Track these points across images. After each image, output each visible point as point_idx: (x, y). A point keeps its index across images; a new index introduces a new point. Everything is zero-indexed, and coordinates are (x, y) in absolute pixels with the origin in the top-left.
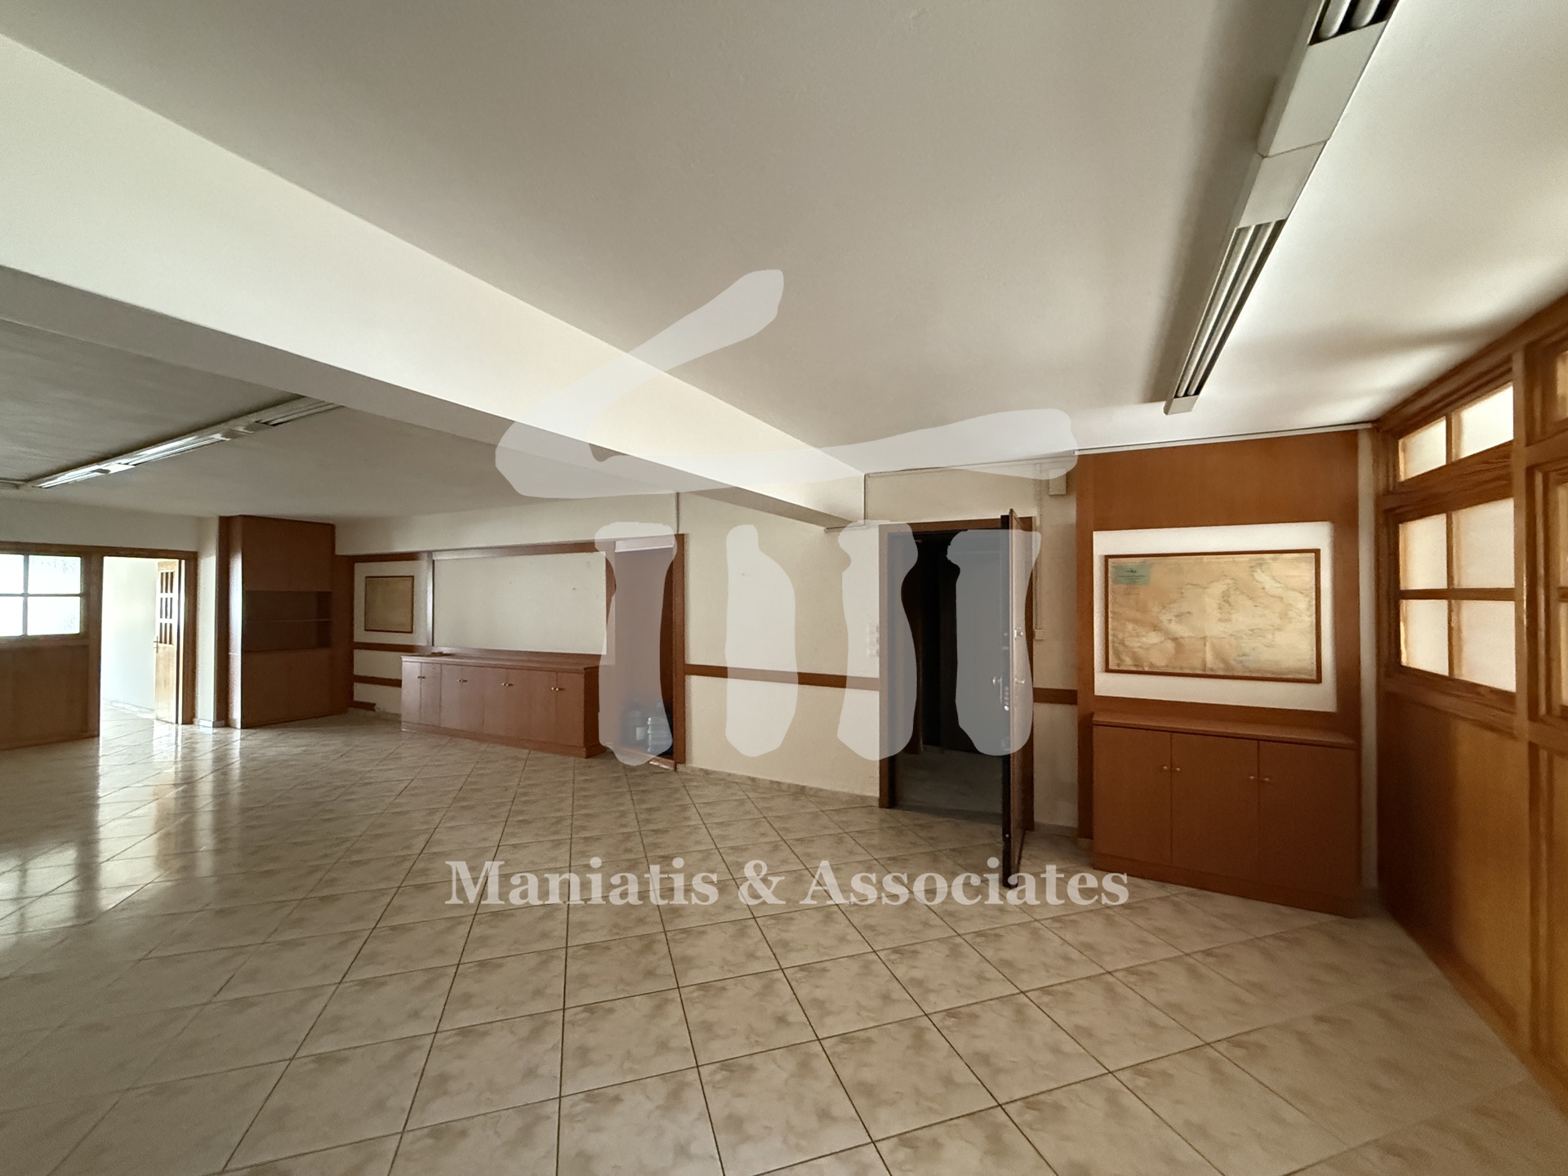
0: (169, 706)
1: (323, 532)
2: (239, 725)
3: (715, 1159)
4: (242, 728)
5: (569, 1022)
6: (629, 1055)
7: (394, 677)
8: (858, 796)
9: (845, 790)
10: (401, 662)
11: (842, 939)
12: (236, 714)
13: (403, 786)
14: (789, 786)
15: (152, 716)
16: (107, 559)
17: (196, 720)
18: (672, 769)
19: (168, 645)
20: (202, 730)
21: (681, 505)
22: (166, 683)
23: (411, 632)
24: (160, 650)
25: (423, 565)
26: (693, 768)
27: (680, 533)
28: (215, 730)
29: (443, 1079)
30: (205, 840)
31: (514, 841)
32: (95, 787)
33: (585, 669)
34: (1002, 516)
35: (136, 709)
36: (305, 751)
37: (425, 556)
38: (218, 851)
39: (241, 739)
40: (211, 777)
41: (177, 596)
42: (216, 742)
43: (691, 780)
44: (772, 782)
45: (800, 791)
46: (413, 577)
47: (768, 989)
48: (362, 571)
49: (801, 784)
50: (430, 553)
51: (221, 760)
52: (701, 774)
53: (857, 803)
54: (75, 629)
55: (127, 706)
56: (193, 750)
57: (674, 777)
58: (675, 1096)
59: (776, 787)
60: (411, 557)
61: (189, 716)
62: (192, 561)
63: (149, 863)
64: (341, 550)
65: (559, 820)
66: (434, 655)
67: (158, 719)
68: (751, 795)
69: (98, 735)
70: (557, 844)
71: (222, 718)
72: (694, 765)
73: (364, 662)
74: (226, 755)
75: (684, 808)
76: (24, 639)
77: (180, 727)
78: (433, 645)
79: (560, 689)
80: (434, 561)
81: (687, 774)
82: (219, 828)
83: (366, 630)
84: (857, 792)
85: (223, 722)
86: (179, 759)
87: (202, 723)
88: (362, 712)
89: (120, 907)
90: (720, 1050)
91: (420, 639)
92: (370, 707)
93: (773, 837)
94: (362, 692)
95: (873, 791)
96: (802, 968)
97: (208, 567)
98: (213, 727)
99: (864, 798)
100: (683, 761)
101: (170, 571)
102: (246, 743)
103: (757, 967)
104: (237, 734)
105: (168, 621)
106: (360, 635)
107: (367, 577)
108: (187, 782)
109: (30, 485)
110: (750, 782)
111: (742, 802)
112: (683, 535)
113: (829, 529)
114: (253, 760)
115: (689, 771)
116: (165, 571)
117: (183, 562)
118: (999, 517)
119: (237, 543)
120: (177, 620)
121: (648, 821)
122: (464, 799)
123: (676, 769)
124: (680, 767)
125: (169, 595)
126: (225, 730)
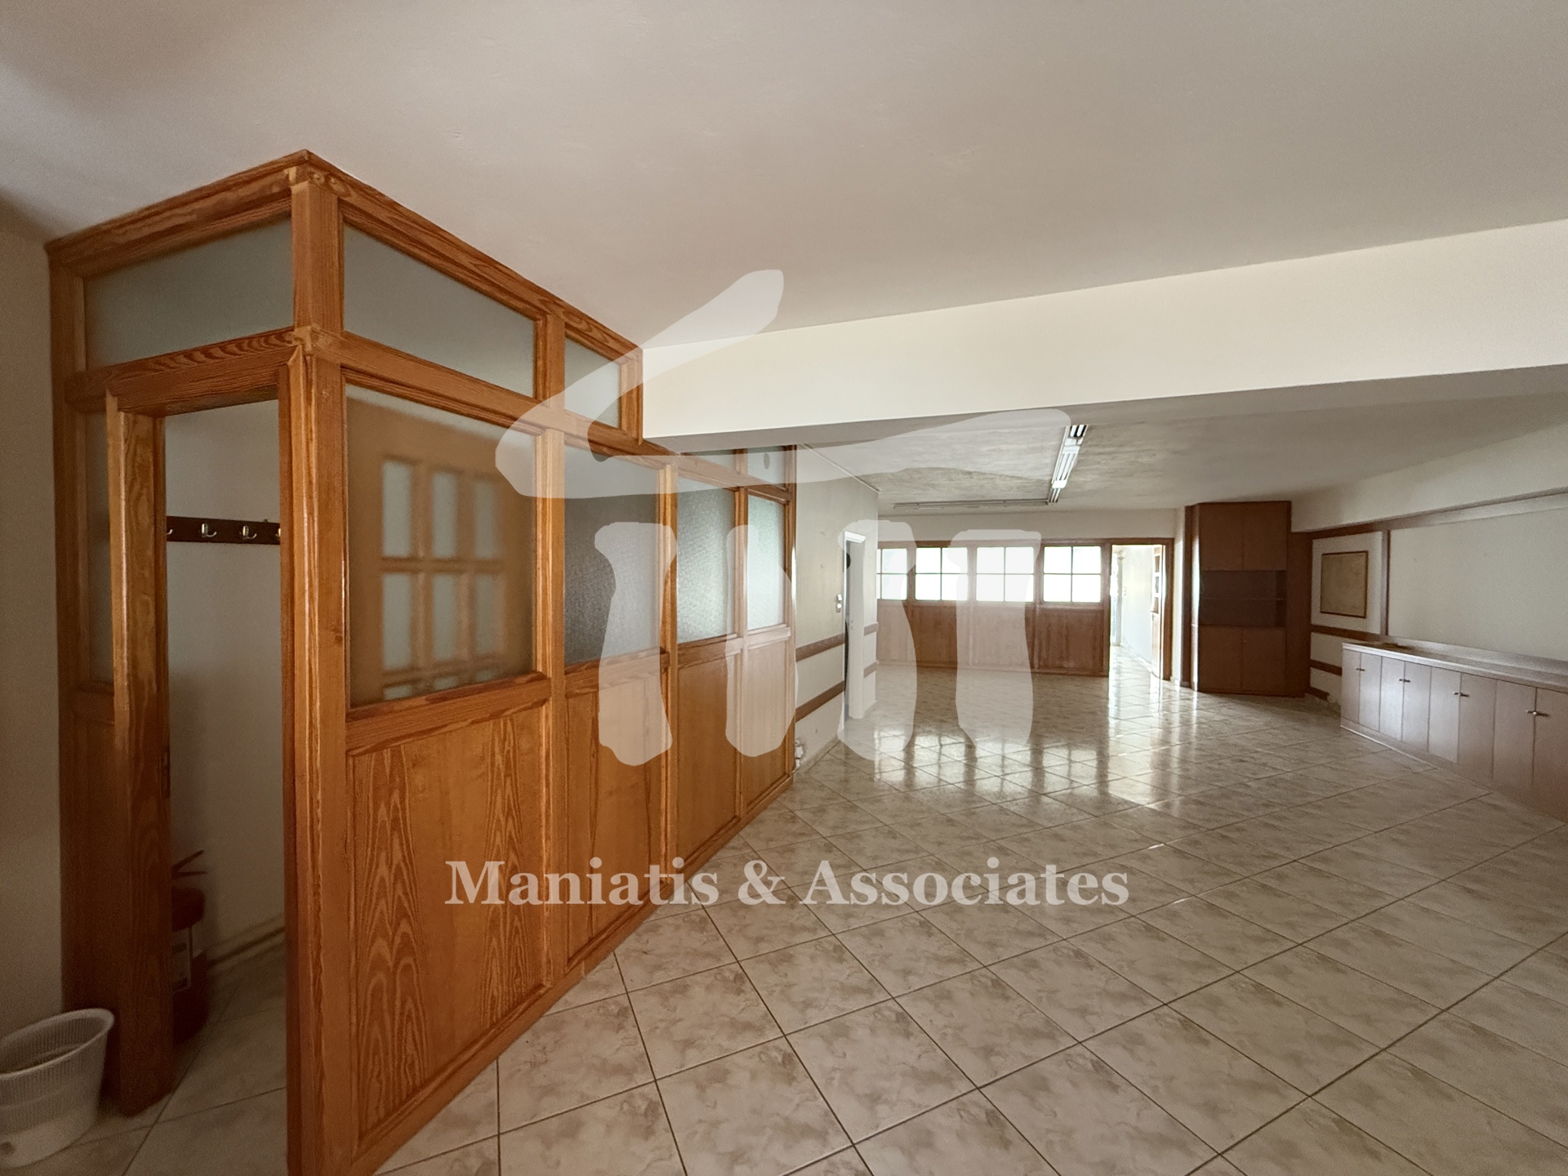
0: (1157, 667)
1: (1280, 509)
2: (1196, 688)
4: (1199, 690)
10: (1342, 648)
12: (1195, 679)
16: (1116, 548)
17: (1171, 678)
19: (1157, 614)
20: (1175, 687)
22: (1156, 644)
23: (1362, 616)
24: (1154, 618)
25: (1377, 537)
28: (1183, 689)
37: (1380, 528)
39: (1198, 702)
41: (1162, 575)
46: (1366, 552)
48: (1320, 547)
50: (1385, 523)
54: (1096, 599)
60: (1367, 529)
61: (1167, 676)
62: (1169, 544)
64: (1297, 528)
67: (1150, 672)
69: (1107, 675)
71: (1186, 681)
73: (1318, 647)
76: (1071, 604)
77: (1162, 681)
78: (1387, 634)
80: (1388, 532)
83: (1320, 611)
85: (1187, 683)
87: (1175, 681)
88: (1315, 698)
91: (1372, 625)
92: (1324, 695)
94: (1317, 678)
97: (1178, 550)
98: (1181, 687)
104: (1195, 694)
105: (1157, 595)
106: (1316, 617)
107: (1324, 555)
108: (1167, 729)
109: (1050, 501)
116: (1152, 556)
117: (1164, 546)
119: (1196, 530)
120: (1162, 594)
125: (1157, 574)
126: (1188, 690)
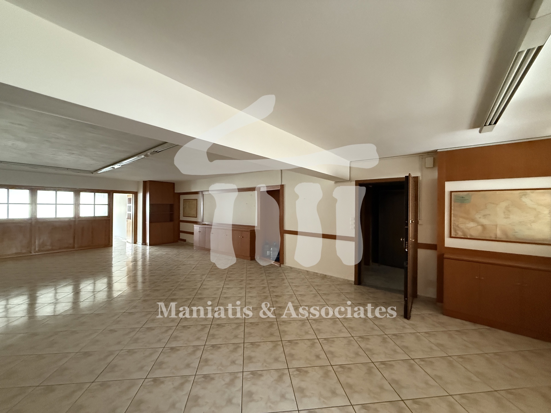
0: (130, 239)
1: (171, 185)
2: (148, 245)
3: (295, 401)
4: (150, 245)
5: (246, 347)
6: (265, 361)
7: (192, 231)
8: (346, 280)
9: (342, 277)
10: (193, 226)
11: (340, 331)
12: (148, 241)
13: (194, 266)
14: (321, 274)
15: (126, 241)
16: (114, 194)
17: (137, 243)
18: (279, 266)
19: (130, 220)
20: (139, 246)
21: (283, 174)
22: (130, 231)
23: (197, 217)
24: (128, 221)
25: (200, 195)
26: (286, 266)
27: (282, 184)
28: (143, 246)
29: (206, 361)
30: (140, 279)
31: (228, 286)
32: (112, 261)
33: (250, 230)
34: (405, 176)
35: (122, 239)
36: (167, 253)
37: (200, 193)
38: (143, 282)
39: (149, 249)
40: (141, 260)
41: (132, 205)
42: (143, 250)
43: (285, 270)
44: (314, 273)
45: (324, 277)
46: (197, 199)
47: (313, 345)
48: (182, 197)
49: (325, 274)
50: (202, 192)
51: (144, 254)
52: (289, 268)
53: (346, 282)
54: (107, 215)
55: (119, 238)
56: (136, 251)
57: (280, 269)
58: (280, 378)
59: (315, 274)
60: (196, 193)
61: (135, 242)
62: (136, 194)
63: (126, 284)
64: (177, 191)
65: (242, 281)
66: (203, 224)
67: (127, 242)
68: (307, 277)
69: (112, 246)
70: (242, 288)
71: (144, 242)
72: (287, 265)
73: (183, 227)
74: (145, 253)
75: (283, 280)
76: (95, 217)
77: (133, 244)
78: (203, 221)
79: (242, 237)
80: (203, 194)
81: (284, 268)
82: (143, 276)
83: (183, 216)
84: (346, 278)
85: (144, 243)
86: (133, 254)
87: (139, 243)
88: (182, 242)
89: (118, 296)
90: (296, 364)
91: (199, 220)
92: (185, 240)
93: (314, 292)
94: (183, 236)
95: (352, 278)
96: (325, 339)
97: (140, 196)
98: (142, 245)
99: (349, 281)
100: (283, 264)
101: (130, 198)
102: (151, 250)
103: (309, 337)
104: (148, 247)
105: (129, 212)
106: (182, 218)
107: (184, 200)
108: (135, 261)
109: (95, 172)
110: (306, 272)
111: (303, 279)
112: (283, 185)
113: (336, 182)
114: (152, 255)
115: (284, 267)
116: (129, 198)
117: (134, 195)
118: (404, 177)
119: (148, 189)
120: (132, 212)
121: (271, 283)
122: (212, 271)
123: (280, 266)
124: (281, 265)
125: (130, 205)
126: (144, 246)
